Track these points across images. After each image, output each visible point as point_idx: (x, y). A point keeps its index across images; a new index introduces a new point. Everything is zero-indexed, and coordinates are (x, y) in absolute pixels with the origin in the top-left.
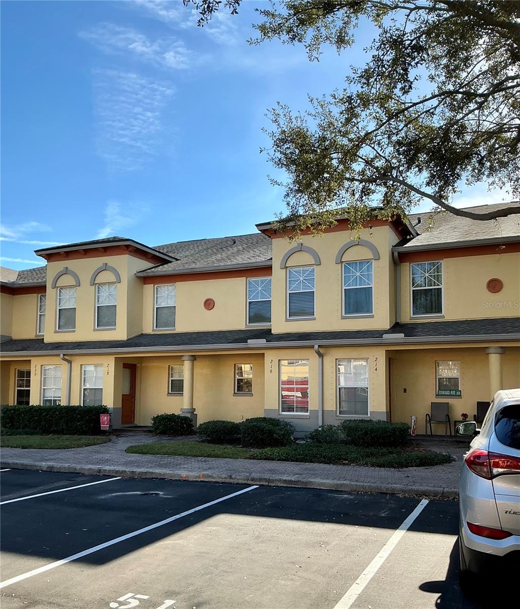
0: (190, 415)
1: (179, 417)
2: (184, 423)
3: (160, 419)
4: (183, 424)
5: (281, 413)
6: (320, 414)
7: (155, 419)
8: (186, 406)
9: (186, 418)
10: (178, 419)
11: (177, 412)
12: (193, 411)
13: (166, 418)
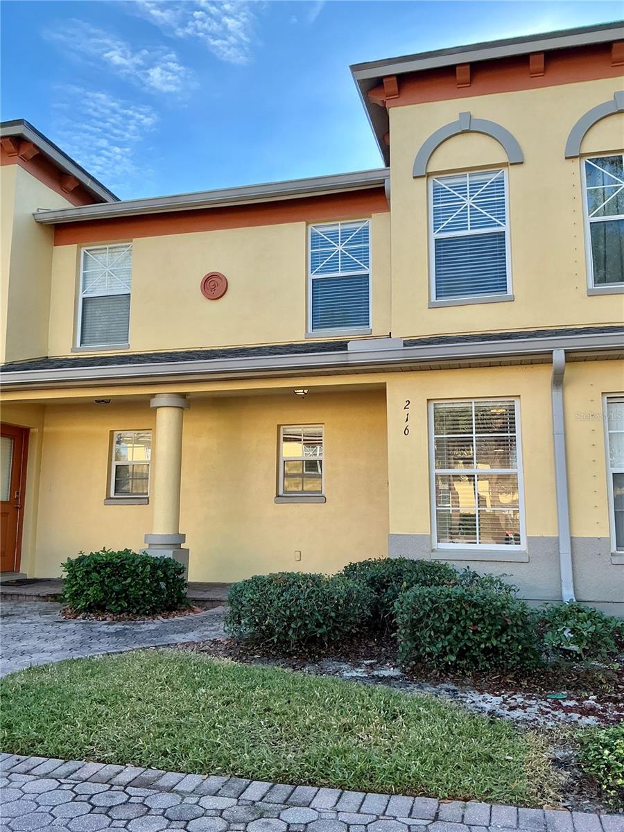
0: (171, 552)
1: (145, 560)
2: (162, 579)
3: (89, 565)
4: (157, 580)
5: (436, 545)
6: (565, 549)
7: (71, 566)
8: (161, 527)
9: (165, 564)
10: (144, 567)
11: (138, 547)
12: (177, 541)
13: (107, 564)
